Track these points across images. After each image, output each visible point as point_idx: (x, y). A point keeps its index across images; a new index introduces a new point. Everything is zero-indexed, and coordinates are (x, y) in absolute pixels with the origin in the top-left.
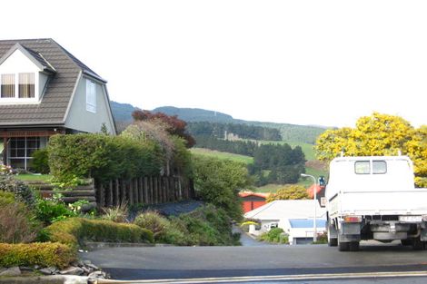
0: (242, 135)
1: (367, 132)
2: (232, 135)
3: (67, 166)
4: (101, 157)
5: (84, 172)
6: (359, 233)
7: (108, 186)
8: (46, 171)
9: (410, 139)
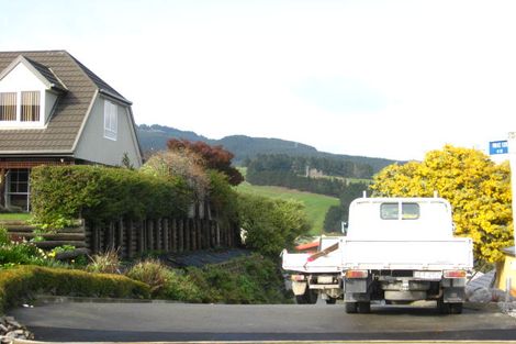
0: (327, 172)
1: (438, 168)
2: (315, 171)
4: (96, 192)
5: (72, 211)
6: (365, 291)
9: (487, 178)
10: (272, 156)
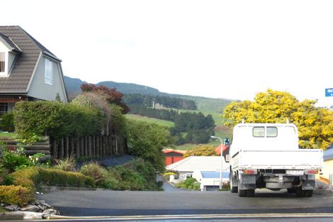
0: (166, 105)
1: (263, 105)
2: (158, 104)
3: (28, 126)
4: (55, 119)
5: (42, 131)
6: (255, 183)
7: (60, 142)
8: (12, 130)
9: (296, 110)
10: (130, 95)
